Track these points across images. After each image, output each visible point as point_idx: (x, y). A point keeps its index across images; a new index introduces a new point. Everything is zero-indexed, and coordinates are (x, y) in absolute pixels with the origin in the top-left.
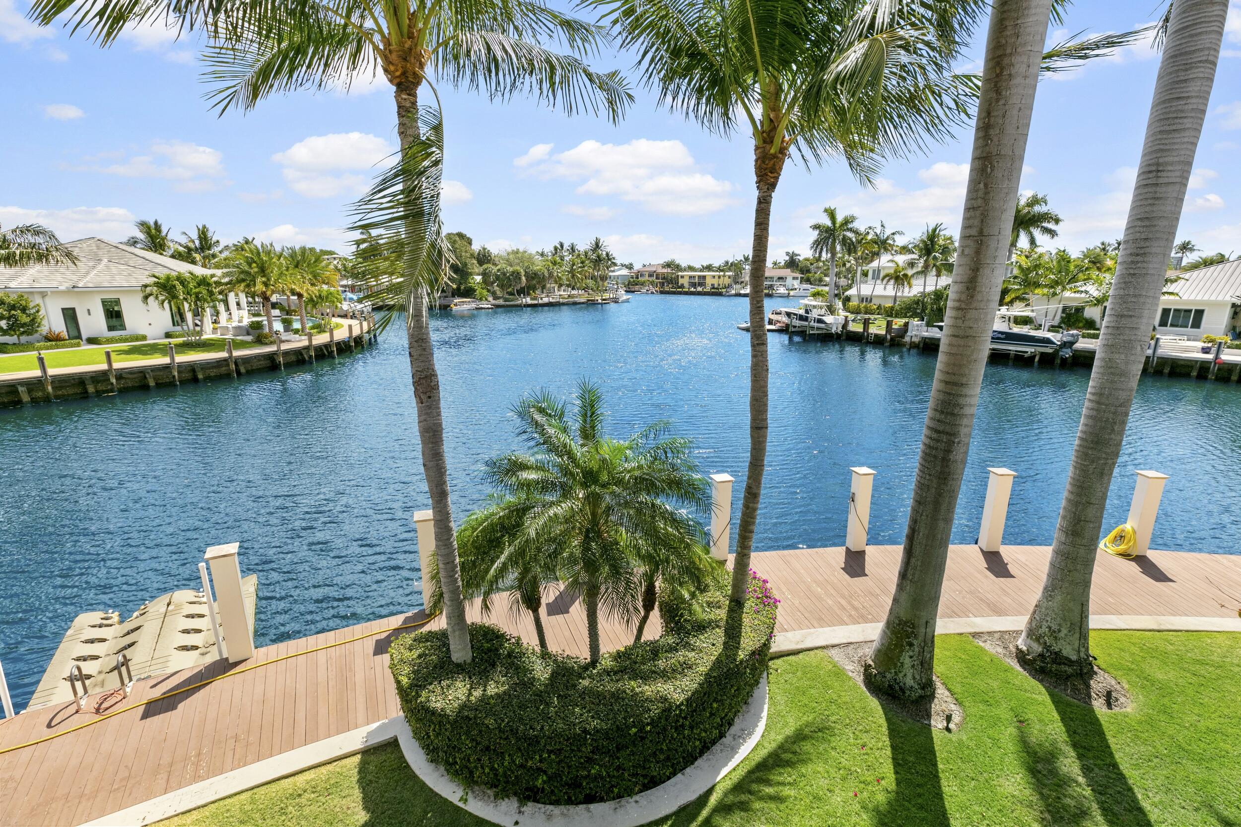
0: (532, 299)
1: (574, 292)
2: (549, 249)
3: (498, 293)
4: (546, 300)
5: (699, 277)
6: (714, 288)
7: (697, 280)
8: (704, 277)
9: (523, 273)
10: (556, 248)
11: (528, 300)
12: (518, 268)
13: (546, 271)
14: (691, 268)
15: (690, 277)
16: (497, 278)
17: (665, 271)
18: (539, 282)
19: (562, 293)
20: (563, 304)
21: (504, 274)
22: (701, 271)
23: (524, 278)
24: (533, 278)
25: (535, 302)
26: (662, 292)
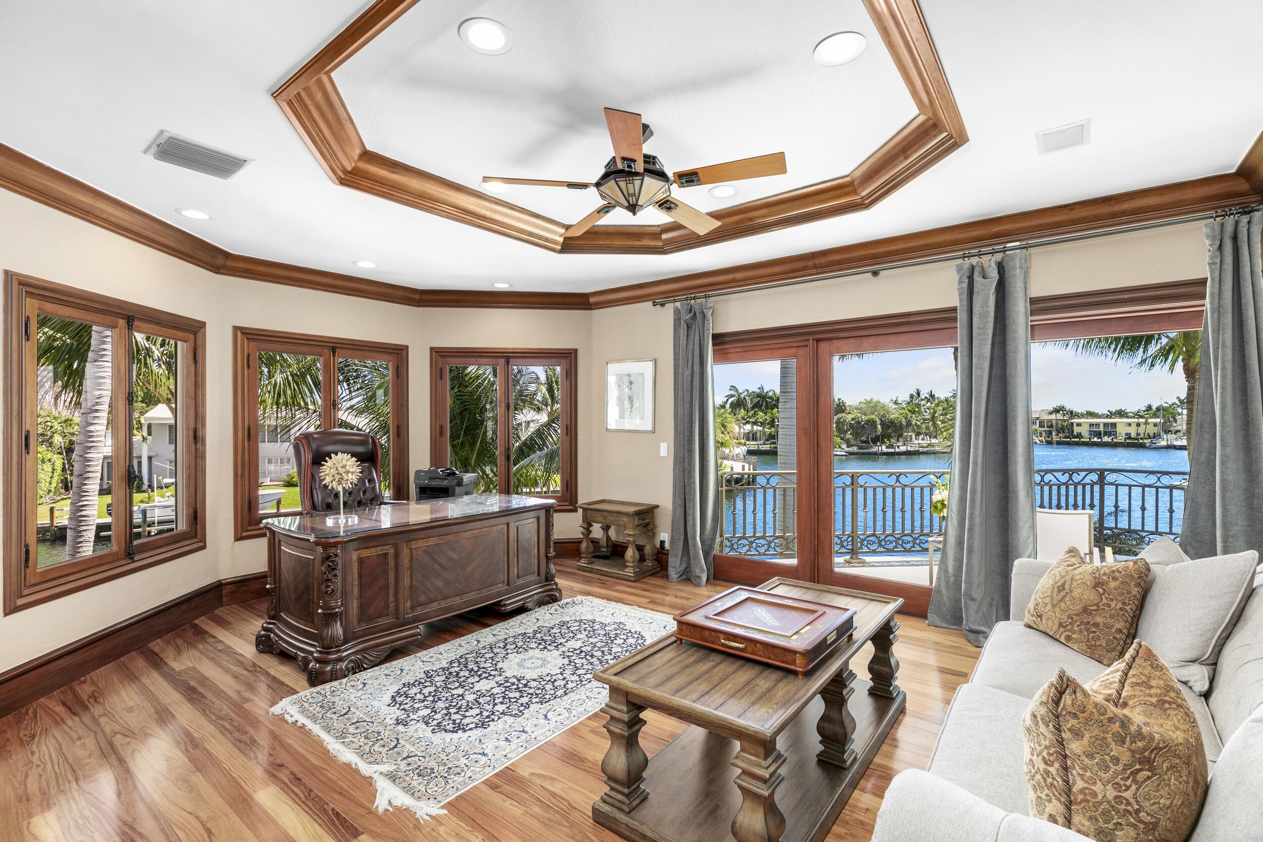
0: (887, 447)
1: (934, 441)
2: (904, 397)
3: (852, 441)
4: (903, 449)
5: (1105, 425)
6: (1130, 438)
7: (1101, 428)
8: (1114, 425)
9: (879, 422)
10: (912, 396)
11: (884, 449)
12: (873, 417)
13: (903, 419)
14: (1090, 414)
15: (1091, 425)
16: (851, 426)
17: (1053, 417)
18: (895, 431)
19: (920, 442)
20: (923, 453)
21: (858, 423)
22: (1107, 417)
23: (879, 427)
24: (889, 427)
25: (892, 450)
26: (1049, 443)
